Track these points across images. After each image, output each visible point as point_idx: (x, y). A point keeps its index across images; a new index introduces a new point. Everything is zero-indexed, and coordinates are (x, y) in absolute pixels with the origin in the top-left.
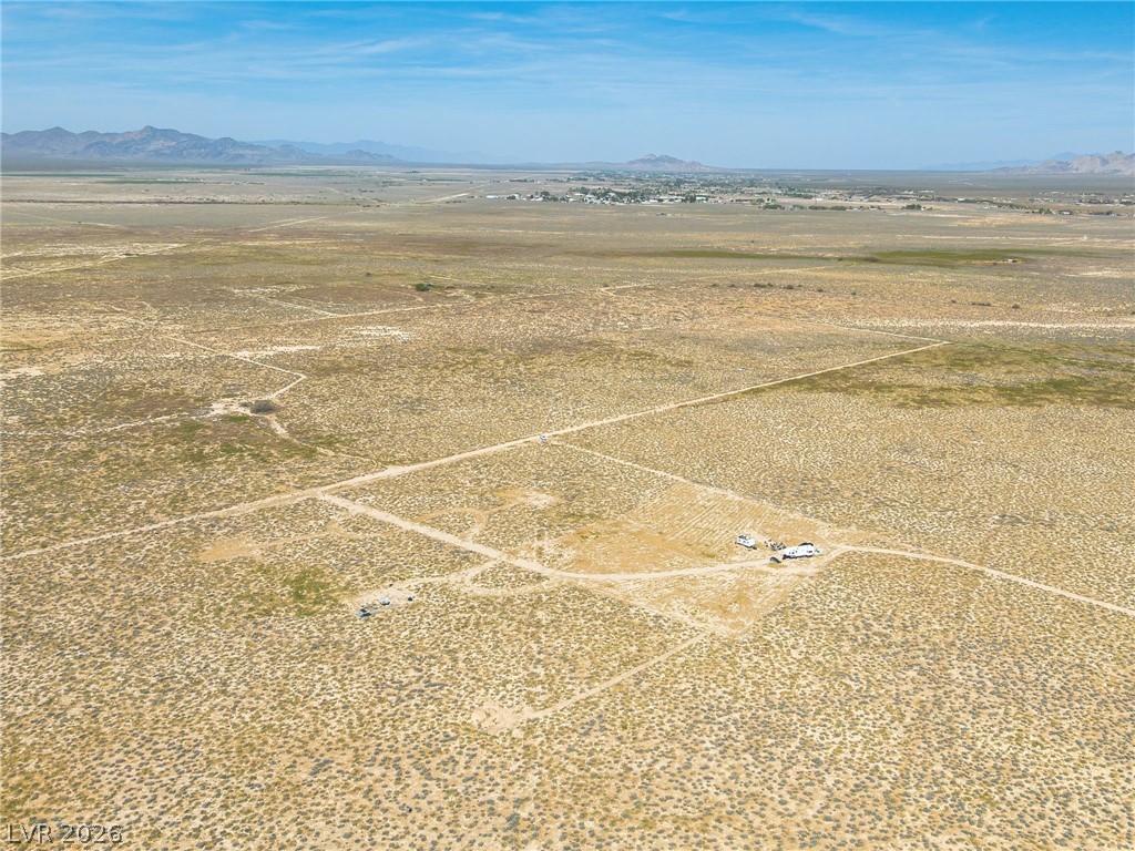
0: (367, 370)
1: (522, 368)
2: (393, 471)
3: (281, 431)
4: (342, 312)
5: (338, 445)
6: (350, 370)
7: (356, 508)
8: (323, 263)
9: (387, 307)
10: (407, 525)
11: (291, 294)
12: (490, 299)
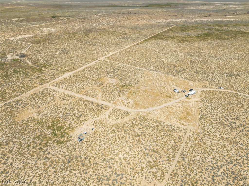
0: (47, 41)
1: (87, 38)
2: (67, 75)
3: (30, 63)
4: (36, 25)
5: (47, 67)
6: (43, 41)
7: (61, 91)
8: (27, 12)
9: (47, 23)
10: (79, 96)
11: (21, 20)
12: (71, 19)
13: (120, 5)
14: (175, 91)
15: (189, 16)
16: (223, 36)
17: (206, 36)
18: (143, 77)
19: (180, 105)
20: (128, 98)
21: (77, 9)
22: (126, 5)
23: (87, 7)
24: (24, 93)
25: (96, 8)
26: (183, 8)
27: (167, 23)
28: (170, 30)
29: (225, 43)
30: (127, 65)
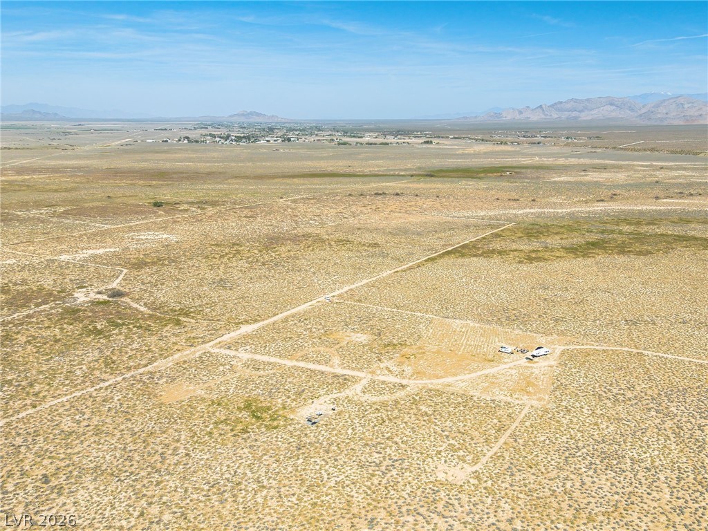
0: (166, 262)
1: (273, 254)
2: (246, 329)
3: (142, 309)
4: (113, 224)
5: (192, 314)
6: (154, 263)
7: (244, 356)
8: (67, 190)
9: (143, 219)
10: (289, 363)
11: (63, 213)
12: (210, 210)
13: (348, 171)
14: (503, 350)
15: (553, 200)
16: (637, 247)
17: (592, 247)
18: (431, 331)
19: (513, 372)
20: (400, 364)
21: (220, 183)
22: (367, 171)
23: (247, 177)
24: (159, 361)
25: (277, 180)
26: (538, 178)
27: (490, 218)
28: (497, 235)
29: (639, 262)
30: (389, 309)
